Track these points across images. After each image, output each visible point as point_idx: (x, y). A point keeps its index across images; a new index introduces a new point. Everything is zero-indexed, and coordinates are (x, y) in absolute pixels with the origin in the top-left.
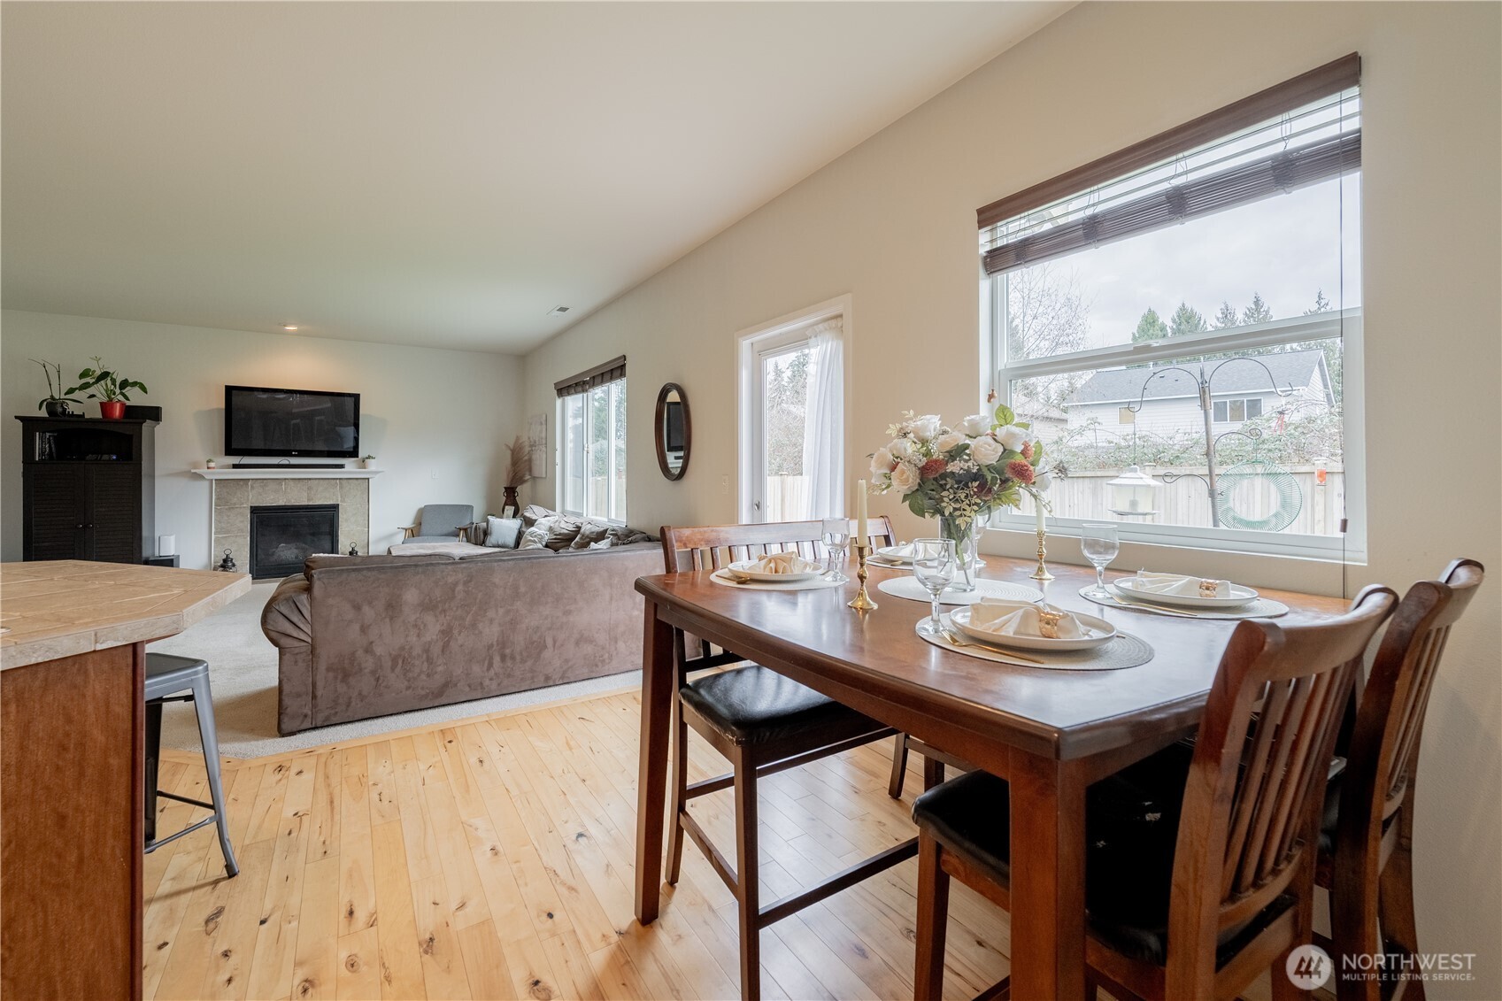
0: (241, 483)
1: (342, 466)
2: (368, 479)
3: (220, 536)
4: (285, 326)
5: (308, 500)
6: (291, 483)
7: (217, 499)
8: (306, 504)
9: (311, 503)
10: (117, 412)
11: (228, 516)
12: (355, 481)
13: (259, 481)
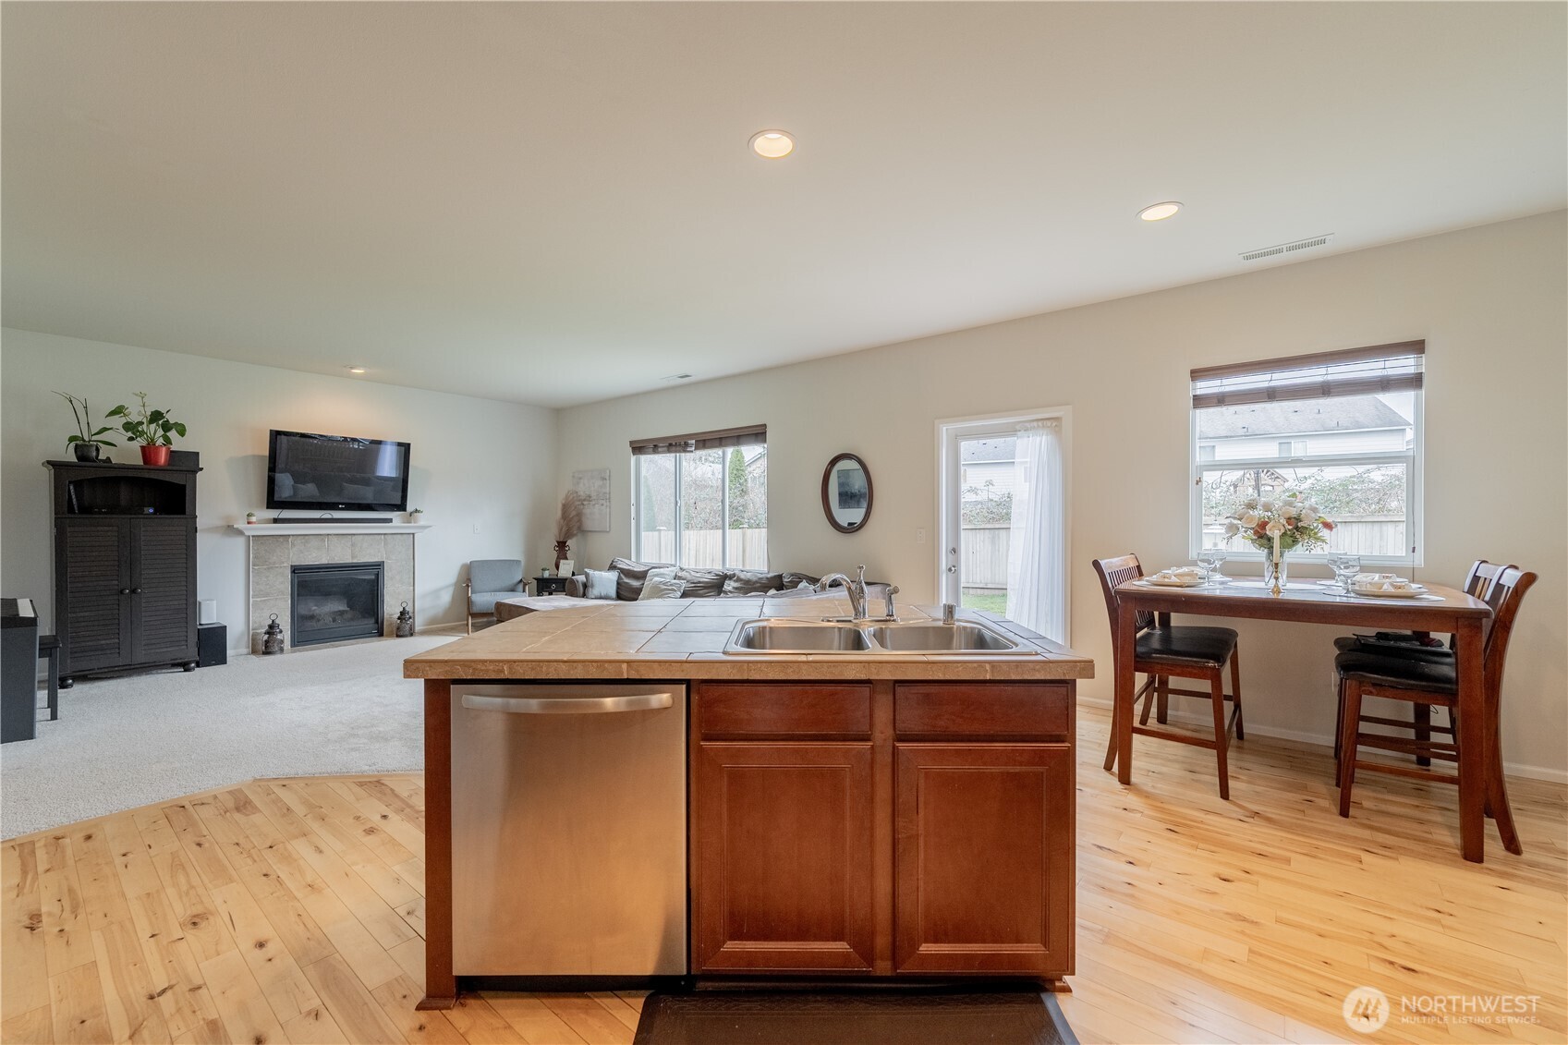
0: (281, 539)
1: (390, 521)
2: (413, 534)
3: (258, 599)
4: (352, 368)
5: (353, 558)
6: (335, 538)
7: (255, 557)
8: (351, 561)
9: (355, 561)
10: (162, 458)
11: (267, 577)
12: (399, 536)
13: (300, 537)
